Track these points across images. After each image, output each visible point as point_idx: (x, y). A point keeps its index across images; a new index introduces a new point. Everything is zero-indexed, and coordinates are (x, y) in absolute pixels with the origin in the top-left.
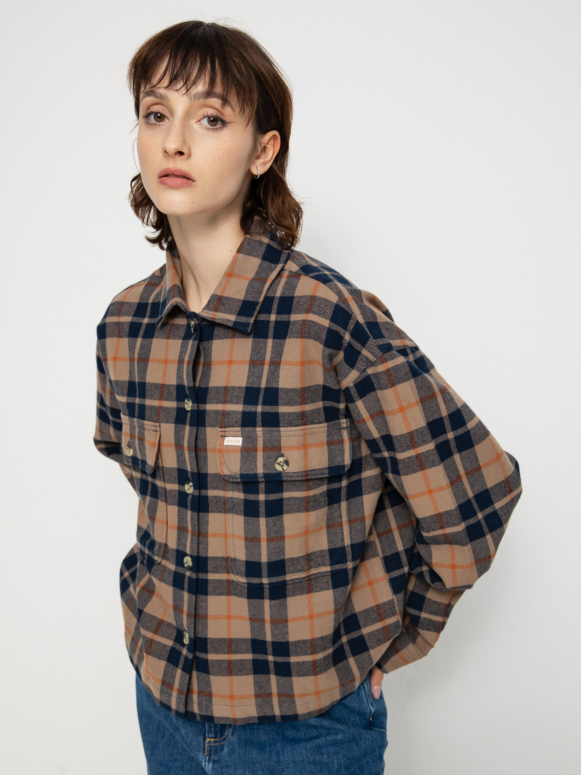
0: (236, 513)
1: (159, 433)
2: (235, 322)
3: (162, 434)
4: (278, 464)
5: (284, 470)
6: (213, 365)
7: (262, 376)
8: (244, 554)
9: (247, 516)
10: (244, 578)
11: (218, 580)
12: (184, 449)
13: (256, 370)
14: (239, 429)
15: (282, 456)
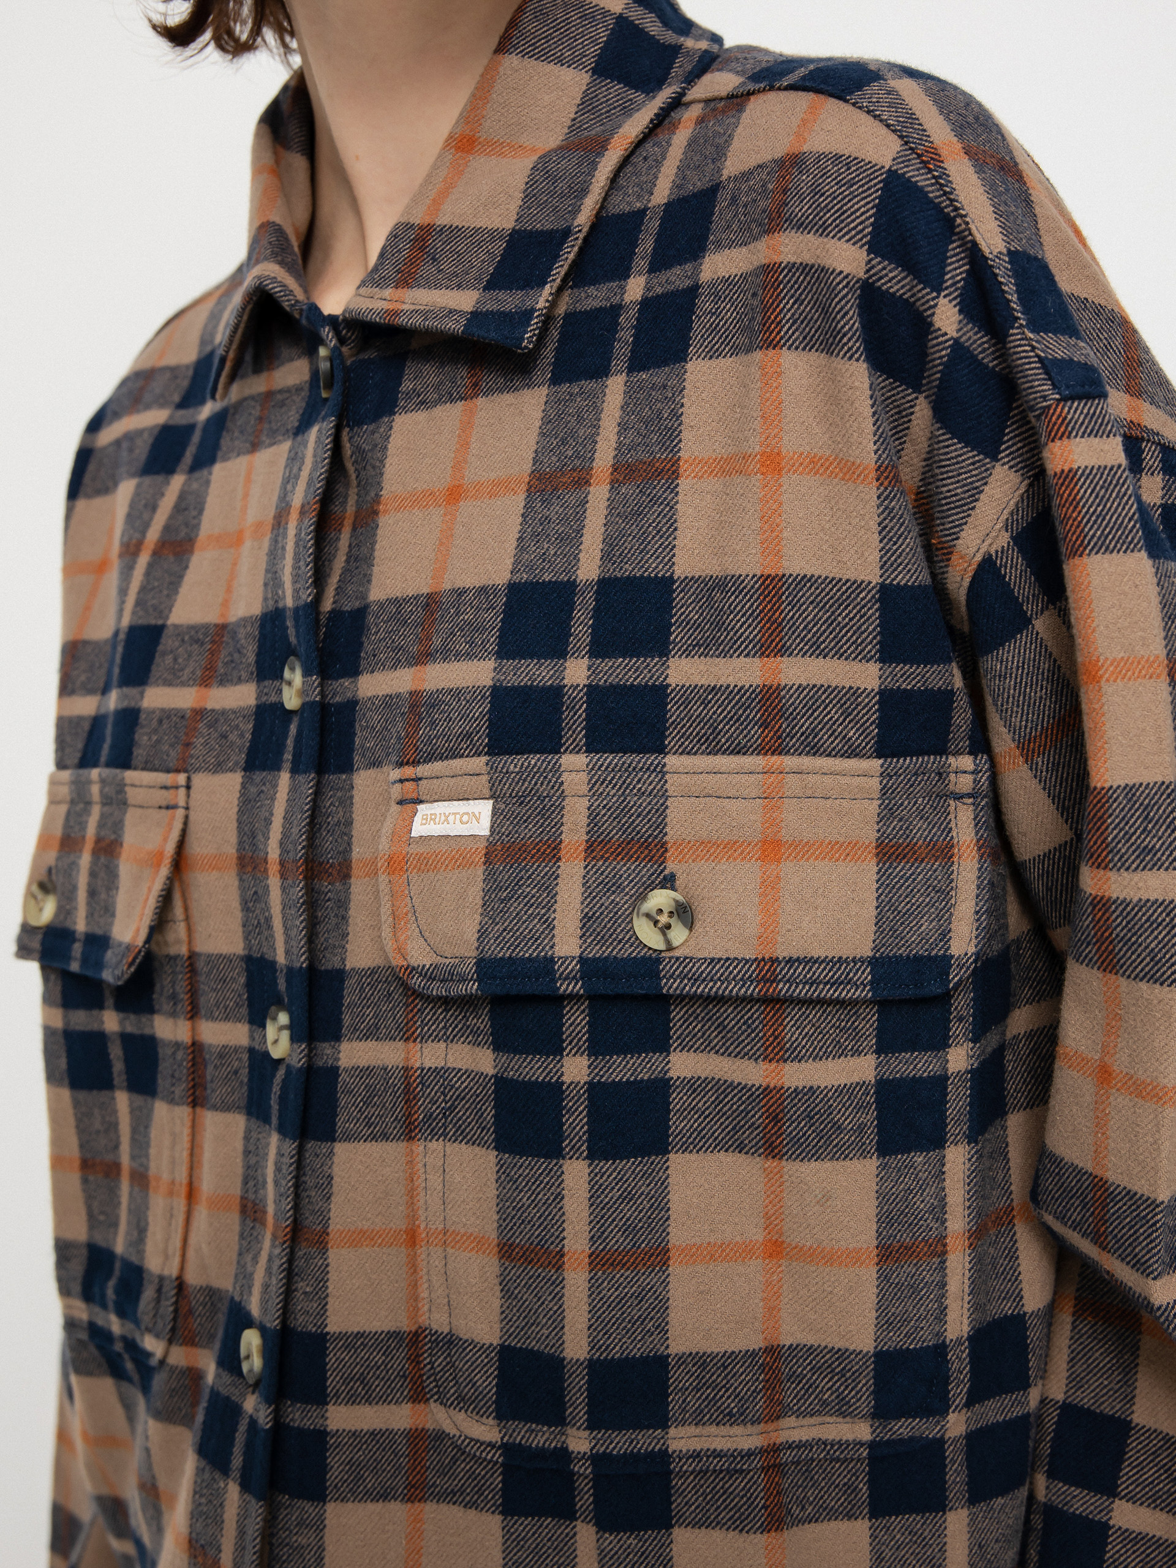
0: (461, 1135)
1: (180, 813)
2: (476, 317)
3: (192, 818)
4: (648, 916)
5: (670, 948)
6: (385, 511)
7: (579, 532)
8: (495, 1316)
9: (511, 1152)
10: (491, 1421)
11: (373, 1434)
12: (266, 870)
13: (555, 510)
14: (479, 763)
15: (669, 882)
